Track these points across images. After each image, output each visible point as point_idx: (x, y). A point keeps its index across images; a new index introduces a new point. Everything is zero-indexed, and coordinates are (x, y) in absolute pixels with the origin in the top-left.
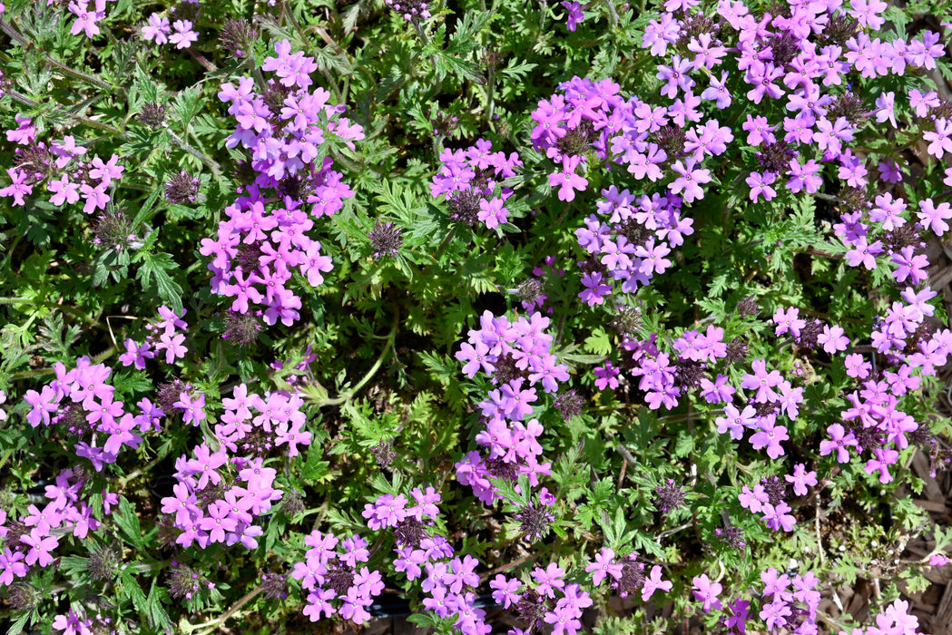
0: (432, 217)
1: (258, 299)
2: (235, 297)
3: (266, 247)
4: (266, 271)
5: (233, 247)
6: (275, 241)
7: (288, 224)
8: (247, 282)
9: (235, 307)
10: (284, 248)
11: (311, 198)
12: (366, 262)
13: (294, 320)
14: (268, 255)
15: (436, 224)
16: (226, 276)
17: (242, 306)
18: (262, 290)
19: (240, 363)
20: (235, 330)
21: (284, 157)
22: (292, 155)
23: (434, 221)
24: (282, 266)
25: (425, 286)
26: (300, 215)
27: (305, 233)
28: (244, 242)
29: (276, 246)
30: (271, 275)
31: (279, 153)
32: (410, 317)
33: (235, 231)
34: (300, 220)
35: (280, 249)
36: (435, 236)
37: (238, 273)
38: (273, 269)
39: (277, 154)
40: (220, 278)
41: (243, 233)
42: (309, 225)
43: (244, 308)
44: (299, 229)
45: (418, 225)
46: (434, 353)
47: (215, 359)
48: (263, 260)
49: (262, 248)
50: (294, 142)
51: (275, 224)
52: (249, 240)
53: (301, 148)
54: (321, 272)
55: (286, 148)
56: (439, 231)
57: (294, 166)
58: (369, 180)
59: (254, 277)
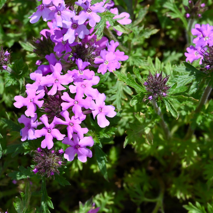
0: (189, 73)
1: (60, 137)
2: (43, 137)
3: (65, 96)
4: (66, 114)
5: (40, 100)
6: (72, 91)
7: (81, 80)
8: (52, 125)
9: (43, 145)
10: (79, 97)
11: (97, 60)
12: (140, 116)
13: (88, 158)
14: (67, 102)
15: (193, 78)
16: (34, 124)
17: (48, 143)
18: (63, 130)
19: (43, 203)
20: (43, 164)
21: (75, 25)
22: (81, 22)
23: (190, 75)
24: (78, 109)
25: (186, 148)
26: (89, 73)
27: (94, 87)
28: (49, 94)
29: (73, 96)
30: (70, 117)
31: (71, 23)
32: (174, 186)
33: (40, 88)
34: (89, 77)
35: (76, 97)
36: (192, 86)
37: (45, 119)
38: (72, 113)
39: (69, 24)
40: (29, 126)
41: (47, 88)
42: (96, 80)
43: (51, 145)
44: (89, 83)
45: (179, 79)
46: (198, 204)
47: (24, 198)
48: (64, 105)
49: (62, 97)
50: (83, 13)
51: (71, 79)
52: (53, 92)
53: (88, 16)
54: (107, 118)
55: (76, 18)
56: (195, 83)
57: (82, 32)
58: (136, 58)
59: (57, 120)
